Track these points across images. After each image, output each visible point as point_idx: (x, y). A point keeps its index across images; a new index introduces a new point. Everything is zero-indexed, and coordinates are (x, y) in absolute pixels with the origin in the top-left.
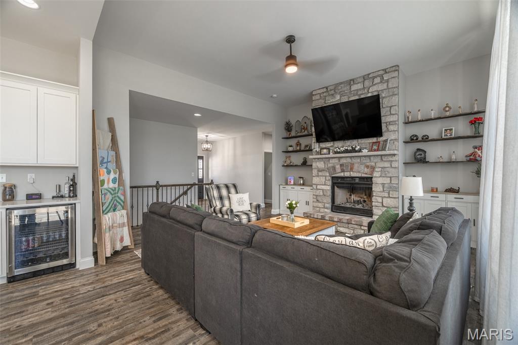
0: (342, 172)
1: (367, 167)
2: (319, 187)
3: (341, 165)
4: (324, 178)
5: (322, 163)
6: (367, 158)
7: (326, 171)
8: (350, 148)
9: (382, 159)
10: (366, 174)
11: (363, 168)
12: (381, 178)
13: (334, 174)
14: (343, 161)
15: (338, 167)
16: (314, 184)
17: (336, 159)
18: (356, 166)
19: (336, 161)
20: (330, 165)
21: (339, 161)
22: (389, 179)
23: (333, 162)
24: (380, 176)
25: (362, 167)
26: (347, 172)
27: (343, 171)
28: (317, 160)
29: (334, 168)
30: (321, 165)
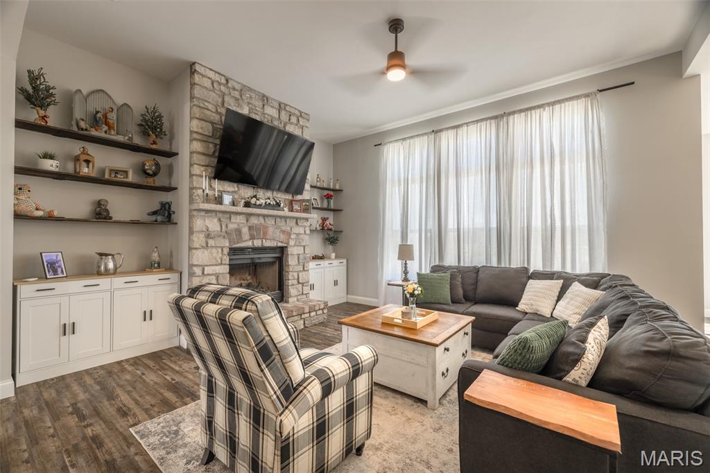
0: (250, 239)
1: (283, 232)
2: (207, 270)
3: (249, 227)
4: (220, 250)
5: (216, 220)
6: (283, 220)
7: (224, 237)
8: (273, 203)
9: (297, 223)
10: (282, 242)
11: (278, 234)
12: (296, 247)
13: (238, 243)
14: (254, 221)
15: (245, 230)
16: (196, 265)
17: (241, 217)
18: (271, 230)
19: (241, 219)
20: (231, 226)
21: (247, 221)
22: (302, 248)
23: (238, 221)
24: (294, 246)
25: (278, 232)
26: (258, 239)
27: (252, 238)
28: (203, 213)
29: (239, 232)
30: (213, 224)
